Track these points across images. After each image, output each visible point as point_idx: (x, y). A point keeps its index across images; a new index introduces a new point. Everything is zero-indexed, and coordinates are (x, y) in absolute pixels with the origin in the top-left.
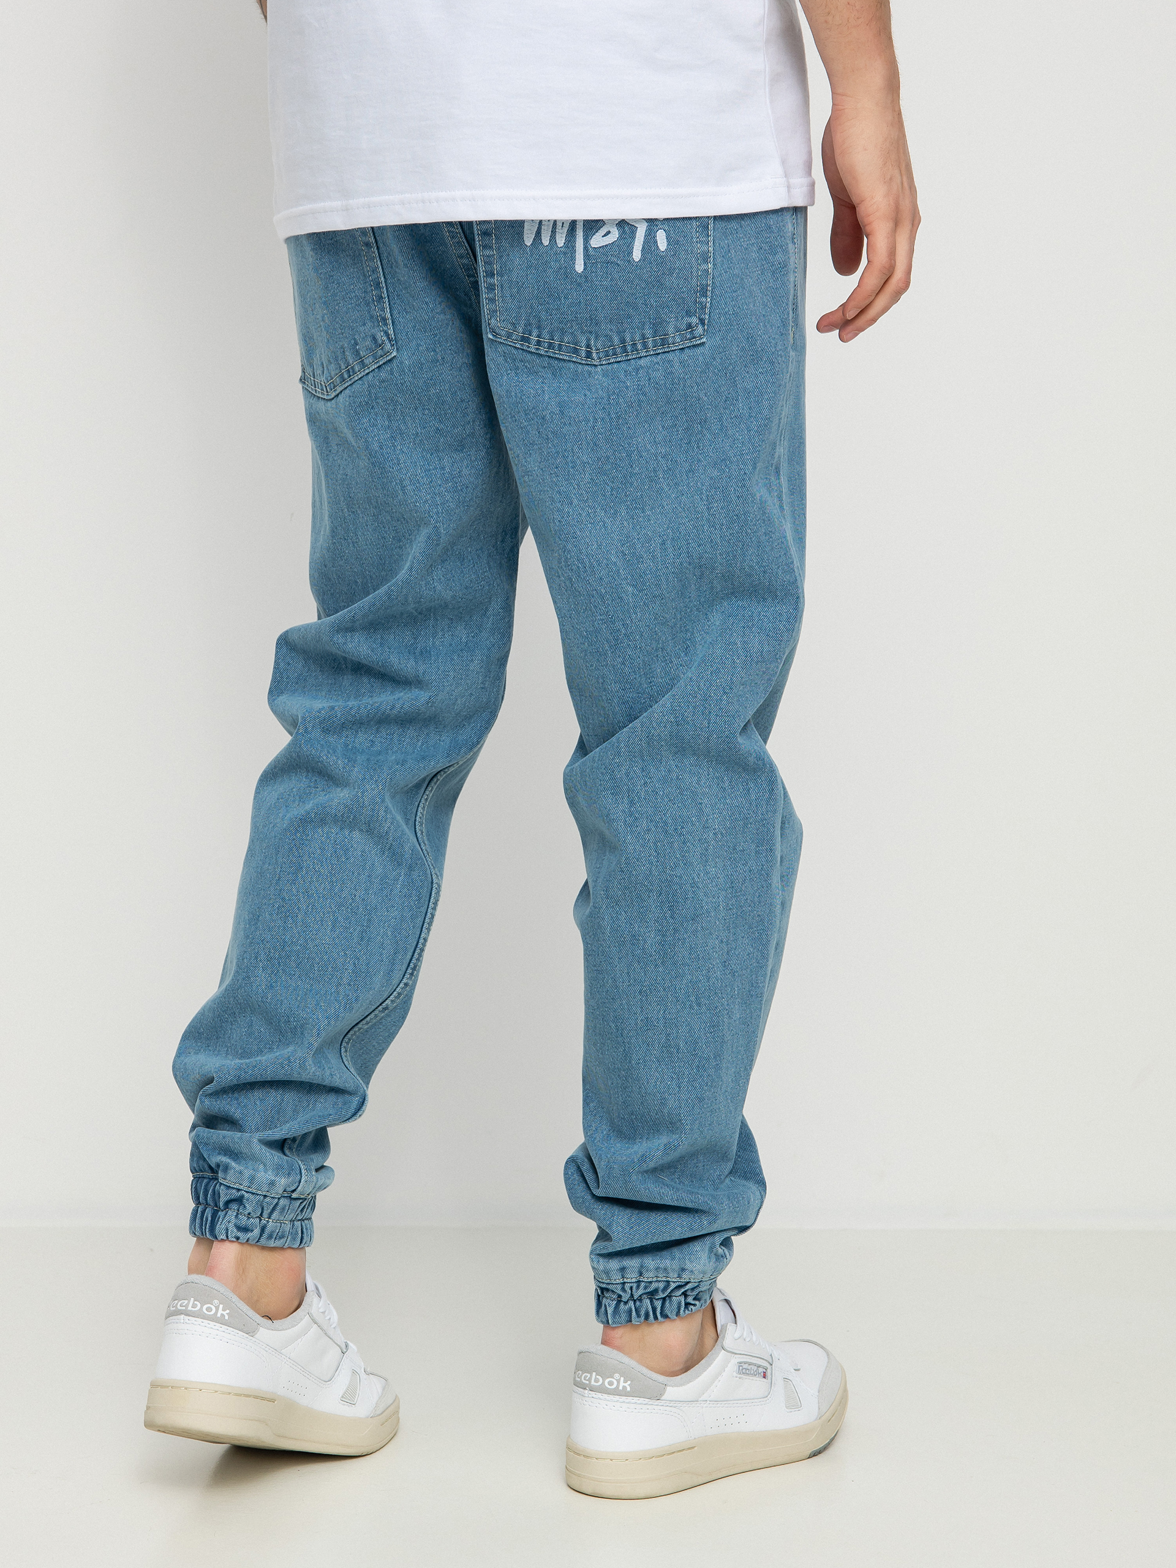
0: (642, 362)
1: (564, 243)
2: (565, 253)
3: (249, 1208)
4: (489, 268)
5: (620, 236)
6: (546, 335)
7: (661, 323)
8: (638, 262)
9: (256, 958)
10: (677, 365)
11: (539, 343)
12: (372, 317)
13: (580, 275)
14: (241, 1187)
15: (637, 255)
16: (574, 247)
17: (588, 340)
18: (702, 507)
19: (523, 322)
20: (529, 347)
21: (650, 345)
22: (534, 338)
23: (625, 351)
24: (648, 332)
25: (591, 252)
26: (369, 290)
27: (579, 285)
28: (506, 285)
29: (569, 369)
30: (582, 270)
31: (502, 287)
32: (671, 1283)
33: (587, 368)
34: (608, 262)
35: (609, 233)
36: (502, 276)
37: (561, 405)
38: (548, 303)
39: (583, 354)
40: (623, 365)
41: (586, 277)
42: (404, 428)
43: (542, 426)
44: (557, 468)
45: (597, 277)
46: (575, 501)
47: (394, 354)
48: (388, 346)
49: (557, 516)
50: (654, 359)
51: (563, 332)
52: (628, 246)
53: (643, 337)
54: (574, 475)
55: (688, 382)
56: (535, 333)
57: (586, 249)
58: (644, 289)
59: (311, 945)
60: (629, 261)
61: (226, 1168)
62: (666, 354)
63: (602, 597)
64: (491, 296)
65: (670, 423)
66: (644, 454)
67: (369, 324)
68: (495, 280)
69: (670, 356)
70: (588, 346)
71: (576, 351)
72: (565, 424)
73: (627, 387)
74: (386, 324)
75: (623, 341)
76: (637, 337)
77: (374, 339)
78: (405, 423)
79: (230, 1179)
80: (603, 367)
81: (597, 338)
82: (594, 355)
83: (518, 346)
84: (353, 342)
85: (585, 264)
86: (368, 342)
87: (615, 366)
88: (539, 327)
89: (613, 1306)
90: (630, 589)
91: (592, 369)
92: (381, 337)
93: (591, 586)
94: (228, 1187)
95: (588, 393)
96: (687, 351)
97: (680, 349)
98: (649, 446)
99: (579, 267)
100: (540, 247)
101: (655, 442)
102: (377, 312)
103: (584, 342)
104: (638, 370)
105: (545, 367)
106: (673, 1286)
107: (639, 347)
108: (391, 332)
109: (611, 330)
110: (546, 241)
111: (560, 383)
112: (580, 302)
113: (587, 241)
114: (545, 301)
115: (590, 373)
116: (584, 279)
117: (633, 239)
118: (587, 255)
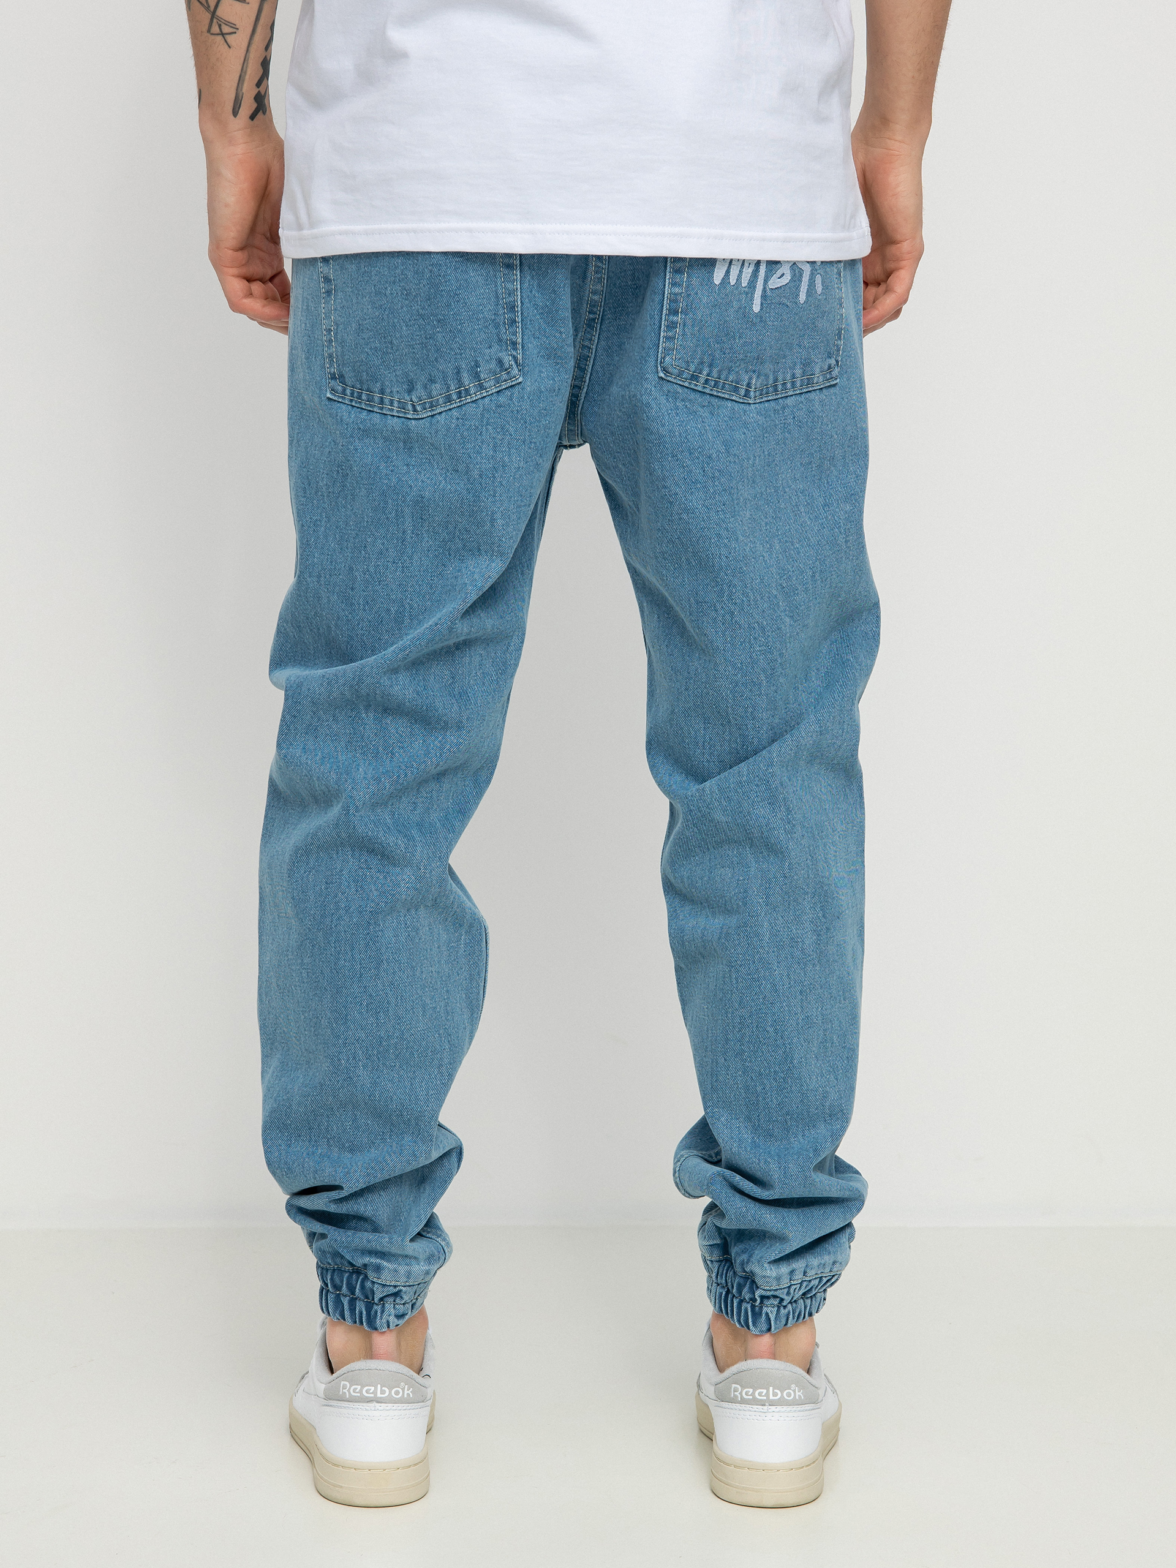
0: (789, 401)
1: (748, 284)
2: (747, 293)
3: (406, 1298)
4: (674, 305)
5: (792, 278)
6: (715, 374)
7: (809, 364)
8: (802, 305)
9: (354, 1058)
10: (817, 404)
11: (707, 381)
12: (500, 340)
13: (757, 315)
14: (399, 1284)
15: (802, 297)
16: (755, 288)
17: (751, 379)
18: (841, 539)
19: (696, 361)
20: (696, 385)
21: (798, 384)
22: (703, 377)
23: (776, 390)
24: (798, 372)
25: (769, 293)
26: (501, 312)
27: (754, 324)
28: (689, 324)
29: (727, 407)
30: (759, 310)
31: (684, 326)
32: (824, 1278)
33: (742, 406)
34: (780, 303)
35: (783, 274)
36: (686, 315)
37: (725, 443)
39: (743, 392)
40: (772, 404)
41: (761, 317)
42: (507, 460)
43: (708, 464)
44: (724, 505)
45: (770, 315)
46: (741, 538)
47: (520, 380)
48: (515, 371)
49: (724, 551)
50: (798, 397)
51: (730, 370)
52: (797, 288)
53: (793, 376)
54: (739, 512)
55: (825, 419)
56: (706, 371)
57: (764, 290)
59: (406, 1035)
60: (796, 303)
61: (378, 1269)
62: (809, 394)
63: (763, 629)
64: (670, 334)
65: (807, 460)
66: (787, 490)
67: (496, 347)
68: (679, 318)
69: (812, 395)
70: (749, 385)
71: (736, 389)
72: (730, 462)
73: (775, 426)
74: (515, 349)
75: (776, 380)
76: (788, 377)
77: (500, 362)
78: (509, 455)
79: (386, 1277)
80: (757, 406)
81: (758, 377)
82: (752, 394)
83: (686, 384)
84: (473, 364)
85: (762, 304)
86: (493, 365)
87: (767, 404)
88: (711, 366)
89: (775, 1313)
90: (788, 620)
91: (746, 407)
92: (508, 360)
93: (754, 618)
94: (384, 1286)
95: (745, 430)
96: (824, 390)
97: (820, 389)
98: (791, 484)
99: (756, 308)
100: (727, 286)
101: (795, 478)
102: (506, 336)
103: (746, 381)
104: (784, 408)
105: (704, 406)
106: (825, 1280)
107: (789, 385)
108: (520, 357)
109: (770, 371)
110: (733, 281)
111: (719, 422)
112: (752, 342)
113: (766, 281)
114: (721, 340)
115: (745, 412)
116: (759, 320)
117: (801, 281)
118: (764, 296)
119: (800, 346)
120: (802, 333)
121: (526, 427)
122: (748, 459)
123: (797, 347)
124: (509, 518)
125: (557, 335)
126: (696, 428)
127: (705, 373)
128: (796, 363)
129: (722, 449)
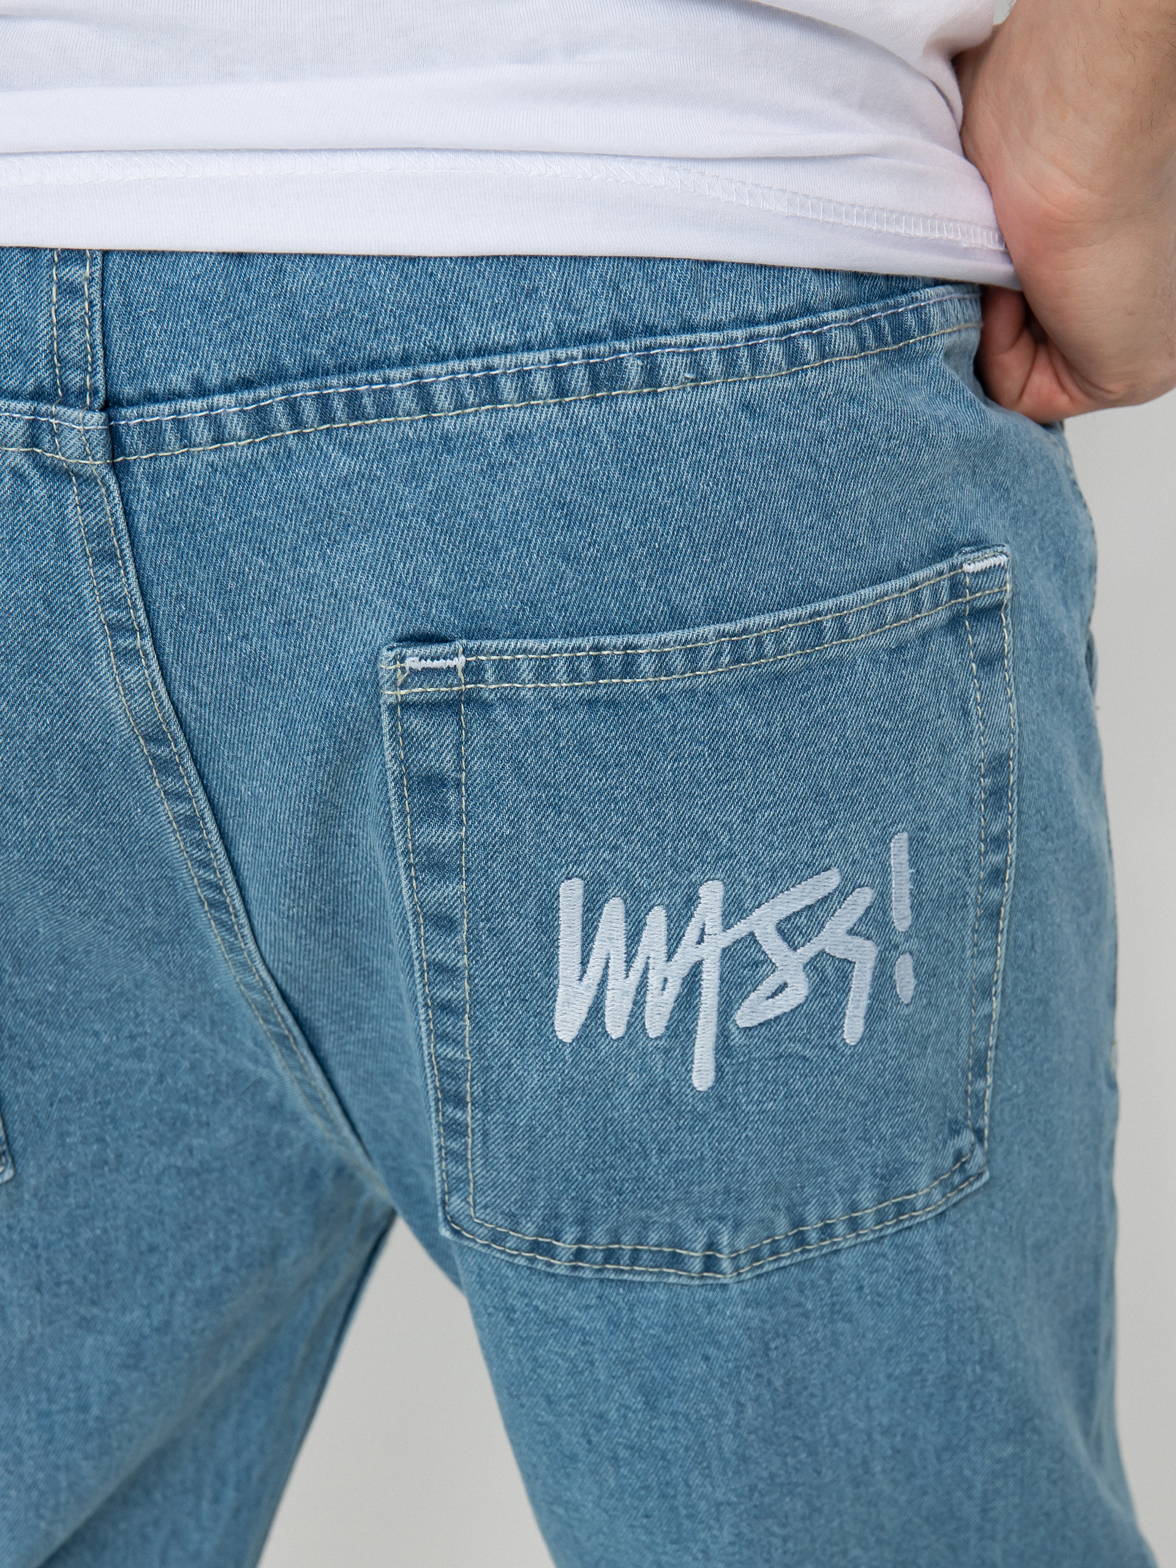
0: (844, 1259)
1: (667, 1028)
2: (666, 1051)
5: (814, 991)
6: (598, 1234)
7: (898, 1172)
8: (855, 1046)
10: (928, 1253)
11: (579, 1255)
13: (705, 1097)
15: (853, 1029)
16: (691, 1034)
17: (714, 1234)
19: (537, 1213)
20: (551, 1265)
21: (868, 1220)
22: (566, 1246)
23: (804, 1242)
24: (866, 1196)
25: (737, 1039)
28: (495, 1133)
29: (657, 1302)
30: (711, 1084)
33: (702, 1293)
34: (781, 1056)
35: (783, 987)
36: (487, 1112)
38: (611, 1167)
39: (697, 1265)
40: (796, 1272)
41: (722, 1098)
45: (747, 1093)
50: (874, 1247)
51: (645, 1223)
52: (834, 1012)
53: (852, 1207)
55: (956, 1280)
56: (571, 1234)
57: (723, 1033)
58: (865, 1104)
60: (833, 1047)
62: (904, 1236)
64: (453, 1145)
68: (468, 1117)
69: (912, 1238)
70: (712, 1245)
71: (676, 1261)
73: (806, 1315)
75: (798, 1222)
76: (837, 1210)
80: (746, 1285)
81: (737, 1226)
82: (724, 1265)
83: (520, 1262)
85: (719, 1068)
87: (776, 1277)
91: (717, 1294)
95: (712, 1351)
96: (950, 1213)
99: (702, 1076)
100: (603, 1045)
103: (700, 1239)
104: (833, 1275)
107: (840, 1229)
109: (775, 1207)
110: (616, 1027)
111: (632, 1341)
112: (702, 1158)
113: (726, 1011)
114: (605, 1162)
115: (710, 1306)
116: (714, 1105)
117: (846, 991)
118: (724, 1047)
119: (868, 1141)
120: (870, 1108)
121: (38, 1257)
122: (719, 1416)
123: (861, 1144)
124: (20, 1445)
125: (90, 1041)
126: (562, 1355)
127: (570, 1237)
128: (858, 1179)
129: (638, 1402)
